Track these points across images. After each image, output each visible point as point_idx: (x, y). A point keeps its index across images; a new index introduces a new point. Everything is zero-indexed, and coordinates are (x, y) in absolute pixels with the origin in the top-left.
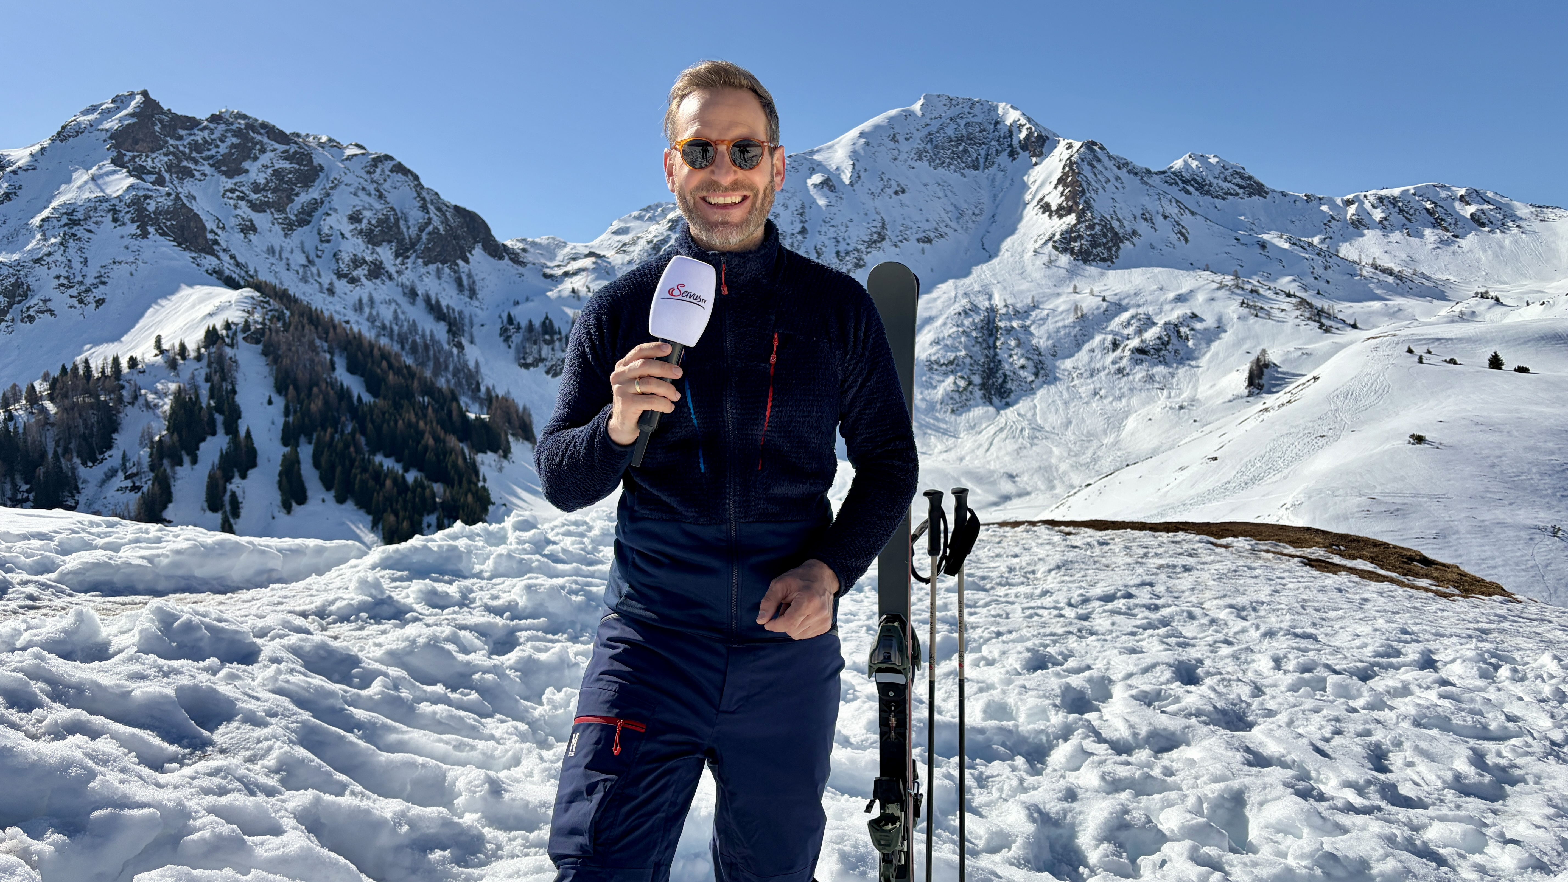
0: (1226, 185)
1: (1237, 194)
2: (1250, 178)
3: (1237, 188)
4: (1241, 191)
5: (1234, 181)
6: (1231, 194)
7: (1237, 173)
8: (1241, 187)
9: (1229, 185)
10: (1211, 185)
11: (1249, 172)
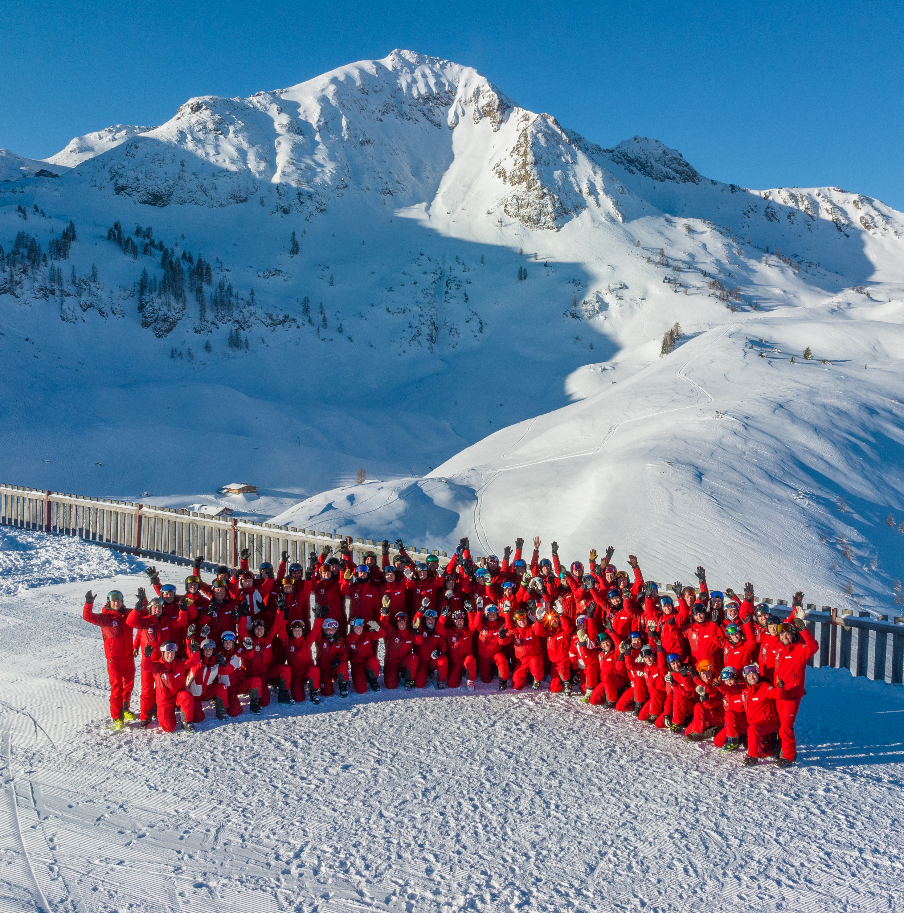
0: (665, 169)
1: (674, 178)
2: (687, 165)
3: (674, 173)
4: (677, 176)
5: (673, 166)
6: (669, 178)
7: (675, 159)
8: (677, 172)
9: (668, 170)
10: (652, 167)
11: (686, 158)
